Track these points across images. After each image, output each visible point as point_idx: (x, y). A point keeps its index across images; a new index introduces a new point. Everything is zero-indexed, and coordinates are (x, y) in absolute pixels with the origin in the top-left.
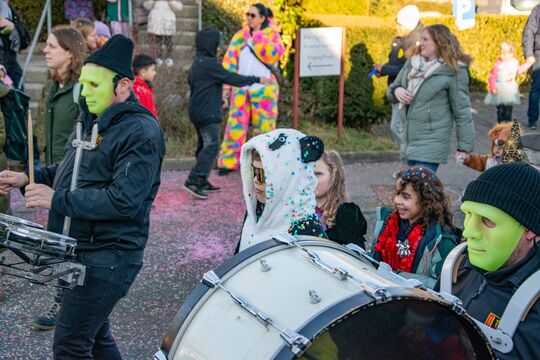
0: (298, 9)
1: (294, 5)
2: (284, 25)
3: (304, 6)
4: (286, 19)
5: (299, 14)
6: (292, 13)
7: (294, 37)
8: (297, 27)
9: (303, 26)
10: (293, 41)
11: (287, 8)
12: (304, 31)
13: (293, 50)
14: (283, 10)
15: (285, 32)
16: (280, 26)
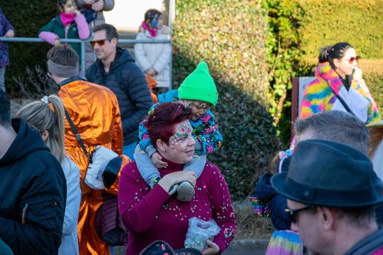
0: (295, 52)
1: (290, 47)
2: (277, 72)
3: (302, 48)
4: (279, 64)
5: (296, 57)
6: (287, 56)
7: (290, 86)
8: (294, 74)
9: (301, 74)
10: (289, 93)
11: (280, 50)
12: (303, 80)
13: (289, 104)
14: (275, 52)
15: (278, 81)
16: (272, 74)
